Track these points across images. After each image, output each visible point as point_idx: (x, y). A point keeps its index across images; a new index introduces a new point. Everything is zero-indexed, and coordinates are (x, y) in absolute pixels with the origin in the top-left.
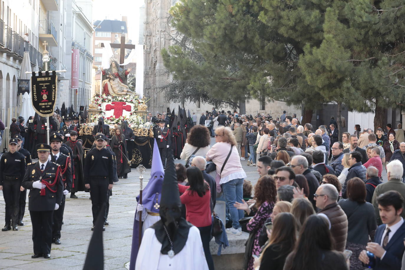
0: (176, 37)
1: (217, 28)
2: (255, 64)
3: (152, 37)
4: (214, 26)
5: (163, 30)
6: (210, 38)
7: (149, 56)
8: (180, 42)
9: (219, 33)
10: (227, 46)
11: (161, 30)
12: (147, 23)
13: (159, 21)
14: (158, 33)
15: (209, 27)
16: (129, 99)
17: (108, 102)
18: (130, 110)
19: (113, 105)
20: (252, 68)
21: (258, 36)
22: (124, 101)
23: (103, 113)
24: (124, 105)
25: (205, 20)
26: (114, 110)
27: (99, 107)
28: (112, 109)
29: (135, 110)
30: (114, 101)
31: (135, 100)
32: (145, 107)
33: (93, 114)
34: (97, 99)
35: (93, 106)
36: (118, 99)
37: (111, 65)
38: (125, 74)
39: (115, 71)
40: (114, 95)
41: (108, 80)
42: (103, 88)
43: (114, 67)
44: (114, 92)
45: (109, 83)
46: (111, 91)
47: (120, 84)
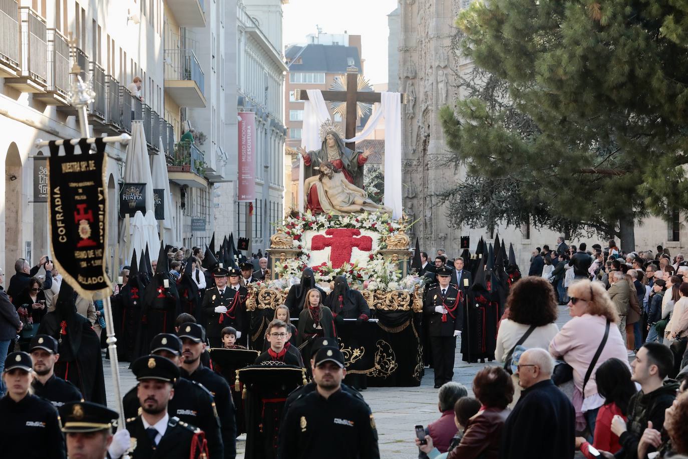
0: (473, 79)
1: (566, 57)
2: (654, 136)
3: (416, 81)
4: (559, 52)
5: (442, 65)
6: (550, 80)
7: (411, 124)
8: (481, 90)
9: (569, 68)
10: (588, 97)
11: (437, 64)
12: (406, 50)
13: (432, 44)
14: (430, 71)
15: (548, 56)
16: (368, 220)
17: (318, 229)
18: (368, 249)
19: (328, 236)
20: (648, 147)
21: (660, 73)
22: (355, 226)
23: (305, 256)
24: (354, 236)
25: (539, 40)
26: (330, 247)
27: (296, 243)
28: (328, 245)
29: (380, 247)
30: (333, 227)
31: (383, 223)
32: (404, 240)
33: (281, 259)
34: (292, 223)
35: (279, 239)
36: (342, 222)
37: (325, 142)
38: (358, 163)
39: (333, 155)
40: (332, 213)
41: (318, 177)
42: (307, 196)
43: (331, 147)
44: (333, 206)
45: (320, 185)
46: (325, 204)
47: (346, 186)
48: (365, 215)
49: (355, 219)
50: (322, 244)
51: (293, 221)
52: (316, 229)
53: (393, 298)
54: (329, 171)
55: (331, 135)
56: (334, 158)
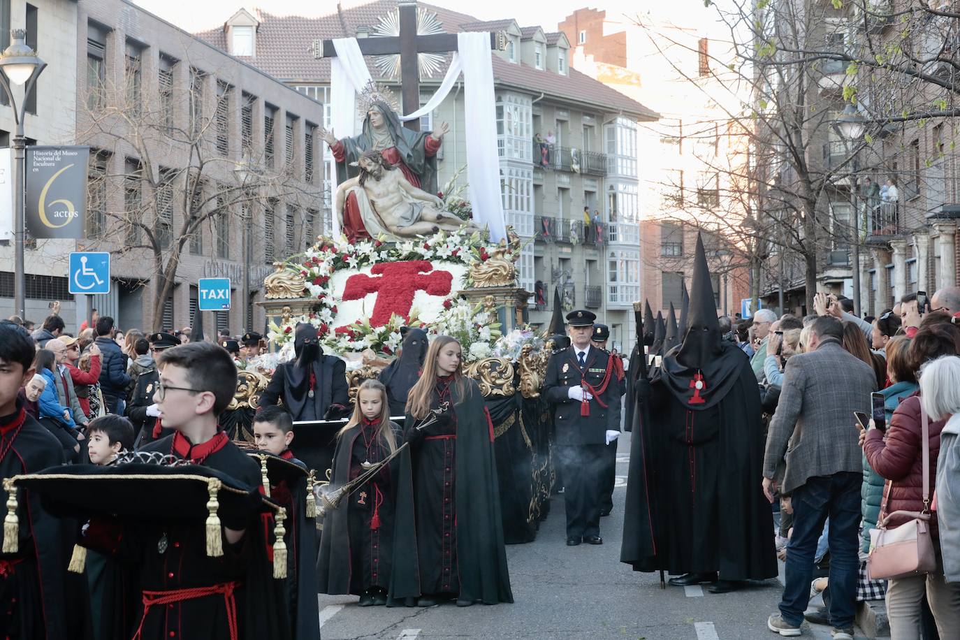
16: (445, 245)
17: (359, 265)
18: (444, 291)
19: (376, 276)
22: (423, 256)
23: (328, 309)
24: (421, 273)
26: (376, 293)
27: (316, 290)
28: (372, 291)
29: (465, 285)
30: (386, 260)
31: (470, 247)
32: (505, 268)
33: (284, 317)
34: (314, 258)
35: (279, 283)
36: (400, 252)
37: (367, 120)
38: (426, 151)
39: (382, 141)
40: (383, 239)
41: (357, 179)
43: (378, 128)
44: (386, 227)
45: (362, 193)
46: (372, 225)
47: (407, 192)
48: (438, 237)
49: (424, 245)
50: (361, 289)
51: (316, 255)
52: (356, 265)
53: (480, 374)
54: (375, 166)
55: (376, 108)
56: (383, 145)
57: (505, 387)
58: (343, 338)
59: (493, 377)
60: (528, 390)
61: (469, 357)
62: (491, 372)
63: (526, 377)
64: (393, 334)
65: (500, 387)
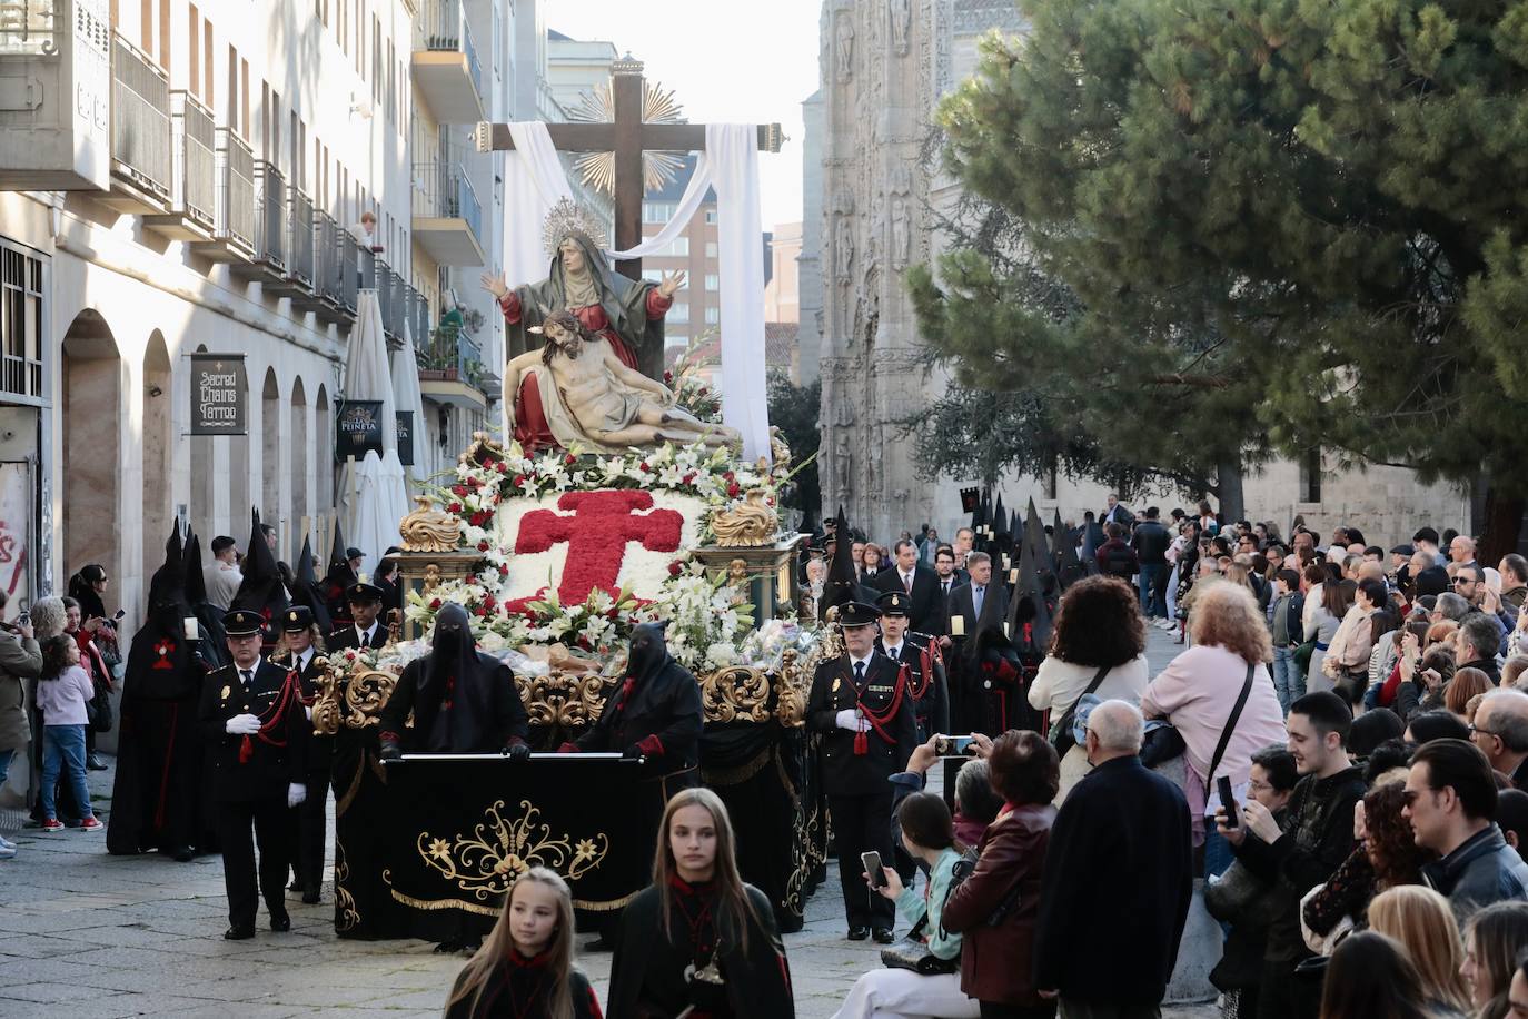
0: (959, 217)
1: (1130, 178)
2: (1282, 318)
3: (855, 219)
4: (1118, 169)
5: (901, 191)
6: (1103, 218)
7: (846, 295)
8: (973, 235)
9: (1135, 198)
10: (1170, 248)
11: (891, 190)
15: (1099, 176)
16: (674, 467)
17: (540, 494)
18: (670, 545)
19: (565, 513)
20: (1272, 336)
21: (1295, 208)
22: (639, 483)
23: (494, 570)
24: (636, 511)
25: (1083, 148)
26: (566, 544)
27: (475, 534)
28: (560, 539)
29: (702, 538)
30: (580, 487)
31: (713, 471)
32: (763, 520)
33: (428, 581)
34: (470, 479)
35: (422, 528)
36: (603, 473)
37: (558, 261)
38: (648, 313)
39: (580, 294)
40: (577, 450)
41: (540, 352)
42: (515, 405)
43: (575, 272)
44: (583, 431)
45: (546, 376)
46: (561, 428)
47: (617, 376)
48: (663, 453)
49: (641, 463)
50: (544, 537)
51: (473, 473)
52: (535, 493)
53: (720, 689)
54: (568, 336)
55: (572, 242)
56: (582, 300)
57: (756, 710)
58: (518, 622)
59: (739, 694)
60: (790, 716)
61: (706, 664)
62: (736, 687)
63: (787, 697)
64: (593, 618)
65: (749, 709)
